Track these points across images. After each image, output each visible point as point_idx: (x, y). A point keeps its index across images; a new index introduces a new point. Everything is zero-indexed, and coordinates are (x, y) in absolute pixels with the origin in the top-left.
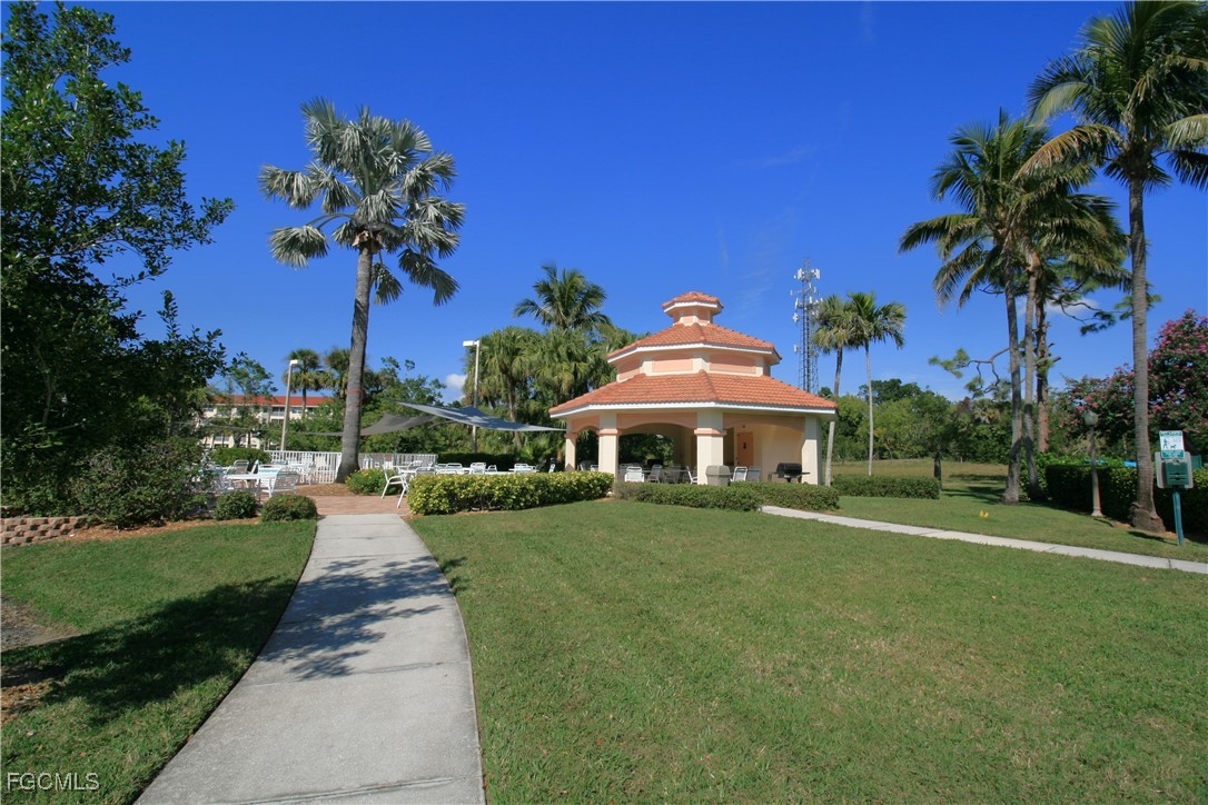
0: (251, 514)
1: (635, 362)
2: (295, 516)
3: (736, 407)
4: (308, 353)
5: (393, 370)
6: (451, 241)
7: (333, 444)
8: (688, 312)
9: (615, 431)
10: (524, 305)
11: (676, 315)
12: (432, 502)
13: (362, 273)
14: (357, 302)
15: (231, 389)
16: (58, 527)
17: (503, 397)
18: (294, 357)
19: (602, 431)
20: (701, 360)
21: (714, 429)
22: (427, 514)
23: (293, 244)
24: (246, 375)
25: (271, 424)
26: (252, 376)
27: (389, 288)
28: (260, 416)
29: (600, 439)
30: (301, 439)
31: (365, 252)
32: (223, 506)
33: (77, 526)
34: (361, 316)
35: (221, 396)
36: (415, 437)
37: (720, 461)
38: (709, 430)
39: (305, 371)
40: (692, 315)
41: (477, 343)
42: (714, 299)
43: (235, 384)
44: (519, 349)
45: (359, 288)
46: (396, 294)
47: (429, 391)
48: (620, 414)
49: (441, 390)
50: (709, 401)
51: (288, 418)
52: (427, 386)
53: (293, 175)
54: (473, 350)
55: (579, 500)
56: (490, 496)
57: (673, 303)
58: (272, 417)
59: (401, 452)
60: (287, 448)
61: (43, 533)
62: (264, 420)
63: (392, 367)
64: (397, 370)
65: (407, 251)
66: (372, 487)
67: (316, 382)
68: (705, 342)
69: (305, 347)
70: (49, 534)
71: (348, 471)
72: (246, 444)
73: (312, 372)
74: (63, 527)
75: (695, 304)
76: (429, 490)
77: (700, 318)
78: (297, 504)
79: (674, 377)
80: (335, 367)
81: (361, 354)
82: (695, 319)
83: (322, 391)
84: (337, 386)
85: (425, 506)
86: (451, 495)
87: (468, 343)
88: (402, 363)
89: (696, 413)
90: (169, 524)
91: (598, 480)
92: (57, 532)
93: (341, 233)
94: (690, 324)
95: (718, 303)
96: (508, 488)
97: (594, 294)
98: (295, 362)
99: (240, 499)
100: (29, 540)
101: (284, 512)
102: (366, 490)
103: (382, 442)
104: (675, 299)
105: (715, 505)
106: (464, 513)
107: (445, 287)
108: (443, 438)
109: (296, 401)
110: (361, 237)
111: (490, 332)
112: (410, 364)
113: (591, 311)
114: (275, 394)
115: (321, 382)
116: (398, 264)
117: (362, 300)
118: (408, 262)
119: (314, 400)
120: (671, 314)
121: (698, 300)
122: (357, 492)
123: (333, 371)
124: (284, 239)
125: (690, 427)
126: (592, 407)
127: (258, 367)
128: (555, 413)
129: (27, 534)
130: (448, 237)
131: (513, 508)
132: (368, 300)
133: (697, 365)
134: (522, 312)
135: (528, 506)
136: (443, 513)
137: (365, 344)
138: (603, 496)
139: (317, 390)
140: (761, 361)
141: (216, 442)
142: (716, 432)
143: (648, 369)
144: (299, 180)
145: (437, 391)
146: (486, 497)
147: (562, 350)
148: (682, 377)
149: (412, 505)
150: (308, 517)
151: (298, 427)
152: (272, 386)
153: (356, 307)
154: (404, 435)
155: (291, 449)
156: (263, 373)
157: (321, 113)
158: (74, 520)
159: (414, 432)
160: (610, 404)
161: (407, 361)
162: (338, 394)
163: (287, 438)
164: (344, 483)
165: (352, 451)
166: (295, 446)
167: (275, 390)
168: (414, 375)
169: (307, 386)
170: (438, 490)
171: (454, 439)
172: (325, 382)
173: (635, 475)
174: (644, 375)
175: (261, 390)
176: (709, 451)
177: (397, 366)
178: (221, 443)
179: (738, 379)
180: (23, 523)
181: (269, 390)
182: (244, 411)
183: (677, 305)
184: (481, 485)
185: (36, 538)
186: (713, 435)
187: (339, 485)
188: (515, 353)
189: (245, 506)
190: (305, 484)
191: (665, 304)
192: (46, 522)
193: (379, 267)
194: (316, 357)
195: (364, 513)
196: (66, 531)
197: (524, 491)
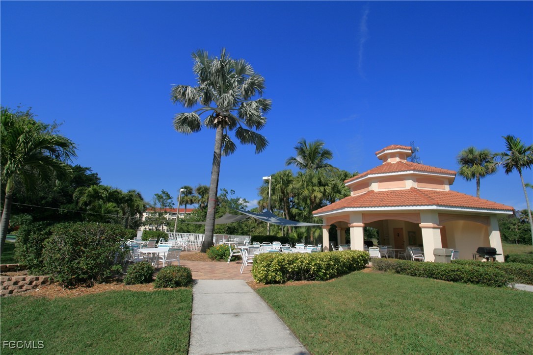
0: (149, 280)
1: (366, 184)
2: (178, 284)
3: (450, 209)
4: (188, 188)
5: (225, 195)
6: (262, 121)
7: (198, 229)
8: (393, 155)
9: (362, 224)
10: (290, 160)
11: (385, 158)
12: (271, 275)
13: (219, 137)
14: (215, 152)
15: (155, 204)
16: (31, 283)
17: (277, 207)
18: (182, 188)
19: (352, 225)
20: (411, 181)
21: (434, 223)
22: (267, 283)
23: (185, 121)
24: (162, 198)
25: (171, 220)
26: (164, 198)
27: (229, 147)
28: (167, 216)
29: (351, 229)
30: (184, 228)
31: (220, 126)
32: (131, 274)
33: (43, 283)
34: (217, 160)
35: (151, 206)
36: (234, 227)
37: (440, 245)
38: (431, 224)
39: (187, 196)
40: (396, 157)
41: (270, 178)
42: (409, 148)
43: (157, 201)
44: (292, 180)
45: (217, 145)
46: (233, 150)
47: (241, 204)
48: (364, 214)
49: (247, 204)
50: (432, 205)
51: (178, 217)
52: (240, 202)
53: (186, 88)
54: (267, 182)
55: (354, 271)
56: (308, 270)
57: (384, 151)
58: (172, 217)
59: (227, 234)
60: (177, 231)
61: (21, 287)
62: (169, 218)
63: (225, 193)
64: (227, 194)
65: (239, 128)
66: (221, 256)
67: (191, 200)
68: (414, 170)
69: (187, 185)
70: (24, 288)
71: (207, 246)
72: (161, 228)
73: (190, 196)
74: (34, 283)
75: (398, 150)
76: (269, 265)
77: (401, 158)
78: (180, 274)
79: (394, 192)
80: (199, 193)
81: (216, 180)
82: (397, 159)
83: (193, 204)
84: (200, 202)
85: (266, 277)
86: (283, 270)
87: (265, 178)
88: (229, 191)
89: (419, 213)
90: (96, 285)
91: (362, 256)
92: (30, 287)
93: (208, 120)
94: (395, 162)
95: (411, 149)
96: (319, 264)
97: (326, 154)
98: (182, 190)
99: (142, 269)
100: (11, 292)
101: (171, 281)
102: (218, 258)
103: (219, 229)
104: (385, 148)
105: (469, 280)
106: (292, 284)
107: (261, 143)
108: (246, 227)
109: (182, 210)
110: (218, 119)
111: (276, 172)
112: (233, 192)
113: (325, 162)
114: (173, 206)
115: (193, 200)
116: (235, 134)
117: (217, 151)
118: (241, 134)
119: (190, 210)
120: (381, 158)
121: (400, 148)
122: (213, 259)
123: (199, 195)
124: (180, 119)
125: (415, 222)
126: (346, 210)
127: (167, 194)
128: (316, 214)
129: (10, 288)
130: (262, 119)
131: (322, 279)
132: (221, 152)
133: (409, 184)
134: (290, 163)
135: (331, 278)
136: (278, 282)
137: (218, 175)
138: (364, 267)
139: (191, 204)
140: (447, 181)
141: (150, 228)
142: (436, 226)
143: (375, 187)
144: (189, 89)
145: (245, 204)
146: (304, 270)
147: (315, 181)
148: (401, 191)
149: (256, 276)
150: (186, 285)
151: (183, 221)
152: (172, 202)
153: (214, 155)
154: (229, 225)
155: (179, 232)
156: (169, 196)
157: (201, 56)
158: (42, 278)
159: (234, 224)
160: (359, 207)
161: (232, 190)
162: (201, 205)
163: (177, 226)
164: (206, 253)
165: (210, 234)
166: (181, 230)
167: (173, 204)
168: (234, 197)
169: (187, 203)
170: (274, 265)
171: (251, 228)
172: (195, 200)
173: (375, 253)
174: (372, 191)
175: (168, 204)
176: (431, 238)
177: (227, 193)
178: (151, 228)
179: (437, 193)
180: (9, 280)
181: (171, 204)
182: (160, 214)
183: (386, 152)
184: (302, 262)
185: (16, 290)
186: (434, 228)
187: (203, 254)
188: (289, 182)
189: (146, 274)
190: (184, 251)
191: (377, 152)
192: (24, 279)
193: (226, 135)
194: (191, 189)
195: (221, 279)
196: (36, 286)
197: (328, 267)
